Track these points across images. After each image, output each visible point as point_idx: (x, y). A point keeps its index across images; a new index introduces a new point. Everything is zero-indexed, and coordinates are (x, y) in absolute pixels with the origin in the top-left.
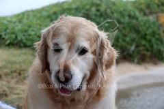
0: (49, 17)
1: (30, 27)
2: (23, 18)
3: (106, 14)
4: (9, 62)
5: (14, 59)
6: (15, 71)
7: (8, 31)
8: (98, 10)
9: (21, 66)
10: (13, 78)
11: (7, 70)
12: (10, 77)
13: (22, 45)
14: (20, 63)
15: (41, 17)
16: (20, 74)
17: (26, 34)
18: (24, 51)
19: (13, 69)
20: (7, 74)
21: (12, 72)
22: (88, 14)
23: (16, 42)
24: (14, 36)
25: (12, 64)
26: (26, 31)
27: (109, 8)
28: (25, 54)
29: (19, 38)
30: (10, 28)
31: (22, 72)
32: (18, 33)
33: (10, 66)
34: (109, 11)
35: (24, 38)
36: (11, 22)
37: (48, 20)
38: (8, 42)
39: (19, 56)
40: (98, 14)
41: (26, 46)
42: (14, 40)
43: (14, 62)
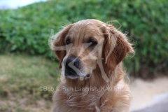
0: (65, 13)
1: (42, 27)
2: (31, 14)
3: (141, 11)
4: (16, 75)
5: (23, 71)
6: (25, 88)
7: (14, 32)
8: (130, 6)
9: (32, 81)
10: (23, 97)
11: (15, 86)
12: (18, 95)
13: (32, 52)
14: (31, 76)
15: (55, 12)
16: (31, 92)
17: (37, 37)
18: (35, 59)
19: (23, 85)
20: (14, 92)
21: (21, 89)
22: (117, 11)
23: (24, 47)
24: (21, 39)
25: (20, 78)
26: (37, 33)
27: (146, 3)
28: (36, 64)
29: (29, 42)
30: (17, 28)
31: (34, 90)
32: (28, 36)
33: (18, 80)
34: (145, 7)
35: (35, 42)
36: (16, 19)
37: (64, 18)
38: (14, 47)
39: (30, 67)
40: (131, 10)
41: (37, 53)
42: (22, 45)
43: (24, 76)
